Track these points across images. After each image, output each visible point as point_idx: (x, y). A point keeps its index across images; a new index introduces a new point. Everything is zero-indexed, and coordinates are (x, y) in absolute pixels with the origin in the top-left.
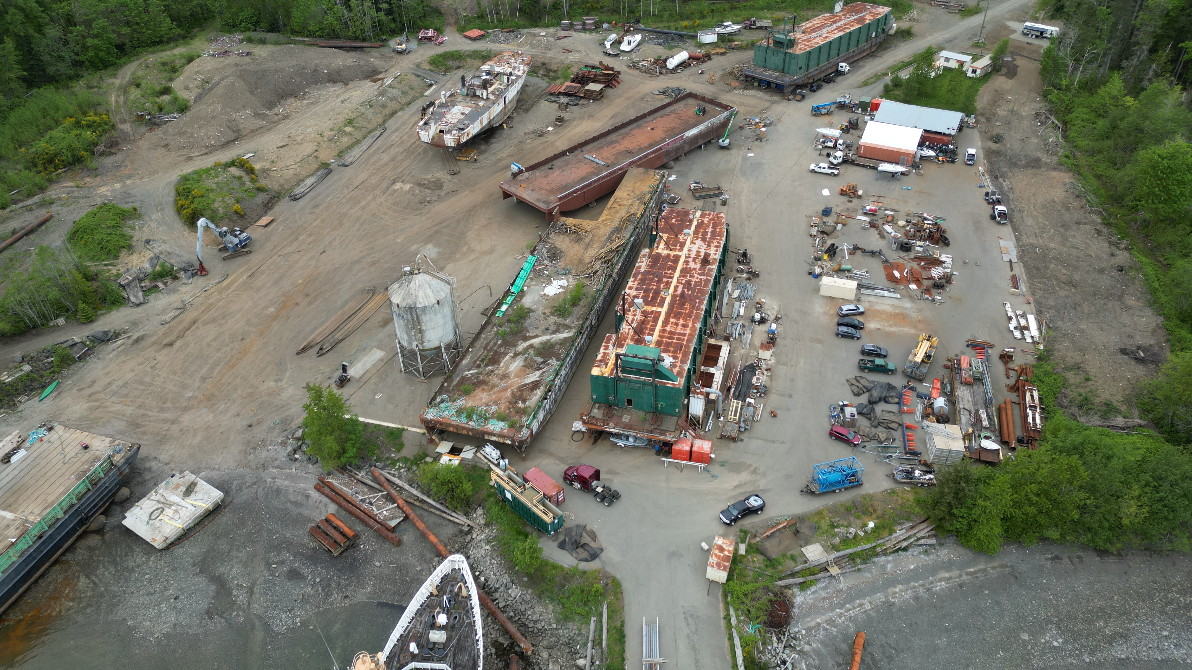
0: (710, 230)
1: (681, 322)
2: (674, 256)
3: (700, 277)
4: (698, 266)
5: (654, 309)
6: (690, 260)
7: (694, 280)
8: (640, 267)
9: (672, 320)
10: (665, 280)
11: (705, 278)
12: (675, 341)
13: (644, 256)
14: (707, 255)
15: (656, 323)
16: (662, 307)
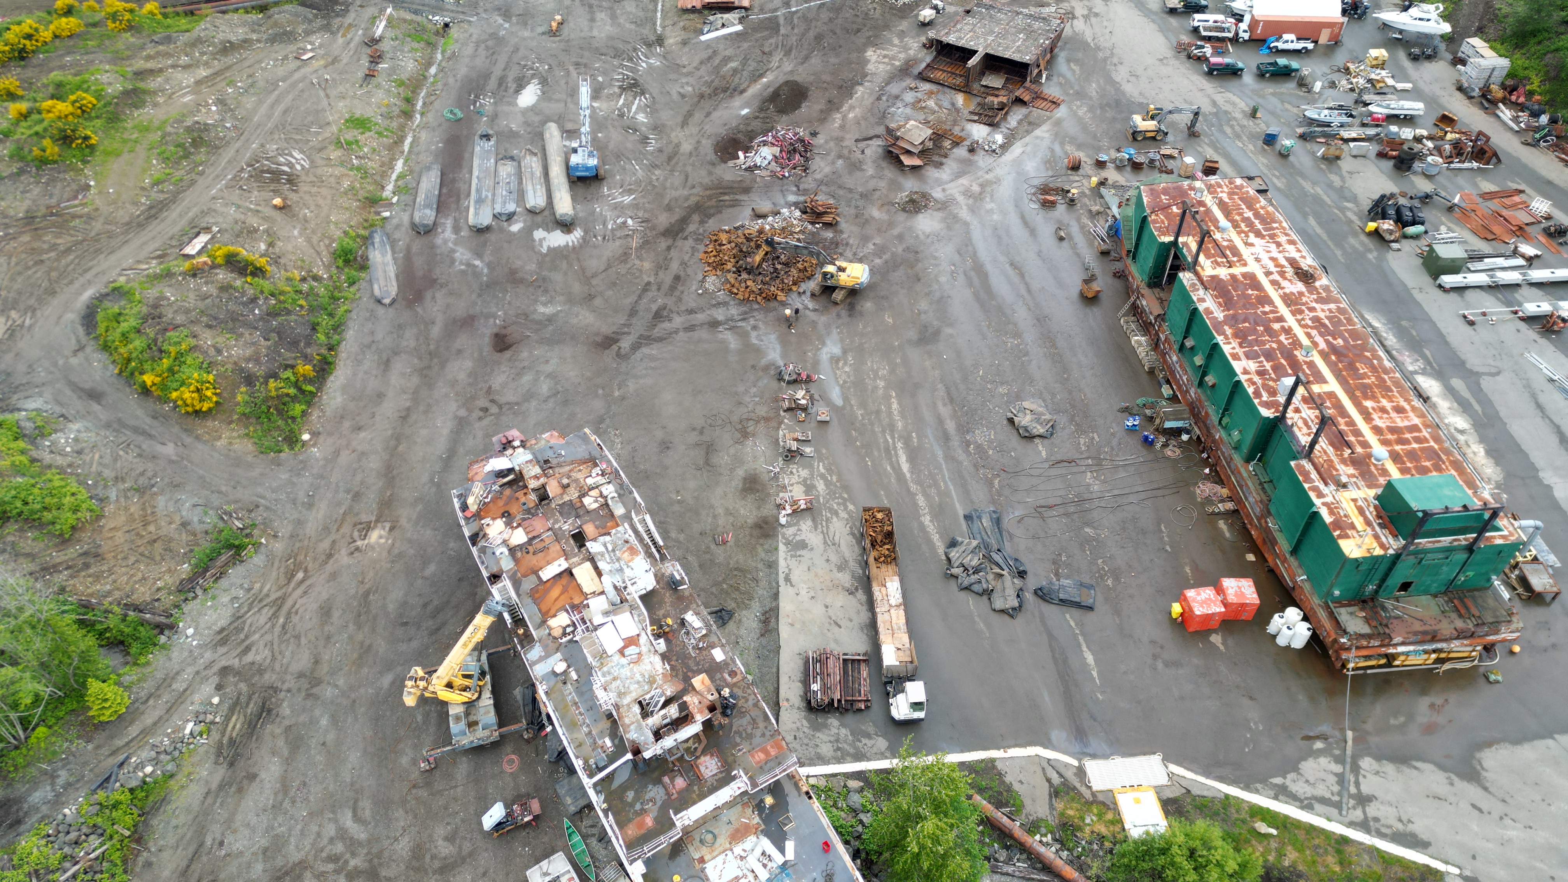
0: (1249, 214)
1: (1384, 402)
2: (1244, 275)
3: (1326, 307)
4: (1300, 286)
5: (1316, 388)
6: (1276, 277)
7: (1322, 315)
8: (1208, 311)
9: (1369, 404)
10: (1276, 326)
11: (1333, 306)
12: (1415, 445)
13: (1194, 285)
14: (1293, 262)
15: (1349, 417)
16: (1325, 382)
